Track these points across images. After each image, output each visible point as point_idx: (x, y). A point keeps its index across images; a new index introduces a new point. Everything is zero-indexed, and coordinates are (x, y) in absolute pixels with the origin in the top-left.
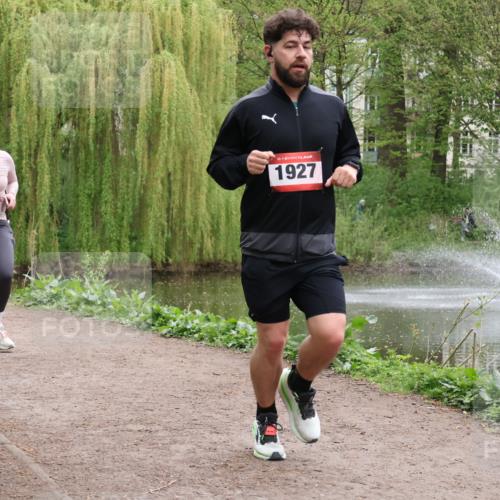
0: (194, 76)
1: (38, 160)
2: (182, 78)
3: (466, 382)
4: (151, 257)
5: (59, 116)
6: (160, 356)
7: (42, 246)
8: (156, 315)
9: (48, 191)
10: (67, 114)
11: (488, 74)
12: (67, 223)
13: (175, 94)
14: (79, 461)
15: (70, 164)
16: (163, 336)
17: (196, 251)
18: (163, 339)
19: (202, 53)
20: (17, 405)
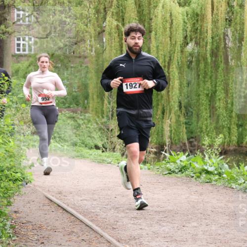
1: (171, 70)
5: (186, 37)
7: (173, 131)
9: (178, 92)
10: (190, 36)
12: (192, 115)
15: (193, 72)
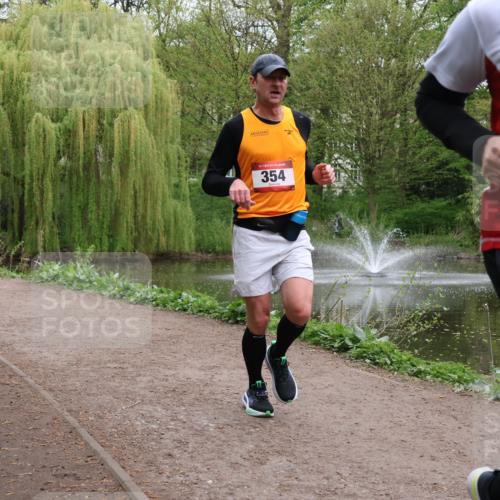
0: (152, 125)
1: (44, 182)
2: (143, 126)
3: (336, 333)
7: (47, 241)
8: (127, 289)
9: (51, 203)
10: (63, 150)
11: (350, 126)
12: (65, 226)
13: (139, 138)
14: (74, 388)
15: (67, 185)
16: (131, 303)
17: (154, 245)
19: (157, 109)
20: (31, 351)
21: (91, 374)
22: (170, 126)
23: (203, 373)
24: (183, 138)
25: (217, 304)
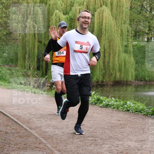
0: (114, 14)
2: (110, 16)
4: (97, 79)
6: (99, 114)
8: (98, 100)
13: (107, 21)
14: (71, 150)
16: (101, 107)
17: (113, 77)
18: (100, 108)
19: (117, 6)
20: (50, 131)
21: (80, 143)
22: (124, 15)
23: (137, 143)
24: (130, 21)
25: (145, 107)
